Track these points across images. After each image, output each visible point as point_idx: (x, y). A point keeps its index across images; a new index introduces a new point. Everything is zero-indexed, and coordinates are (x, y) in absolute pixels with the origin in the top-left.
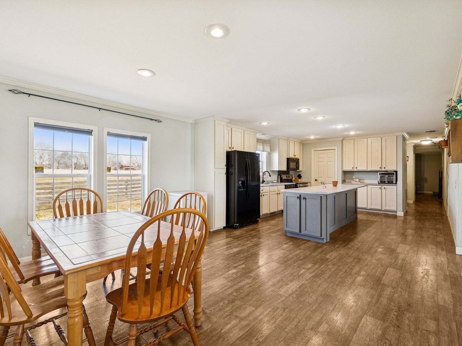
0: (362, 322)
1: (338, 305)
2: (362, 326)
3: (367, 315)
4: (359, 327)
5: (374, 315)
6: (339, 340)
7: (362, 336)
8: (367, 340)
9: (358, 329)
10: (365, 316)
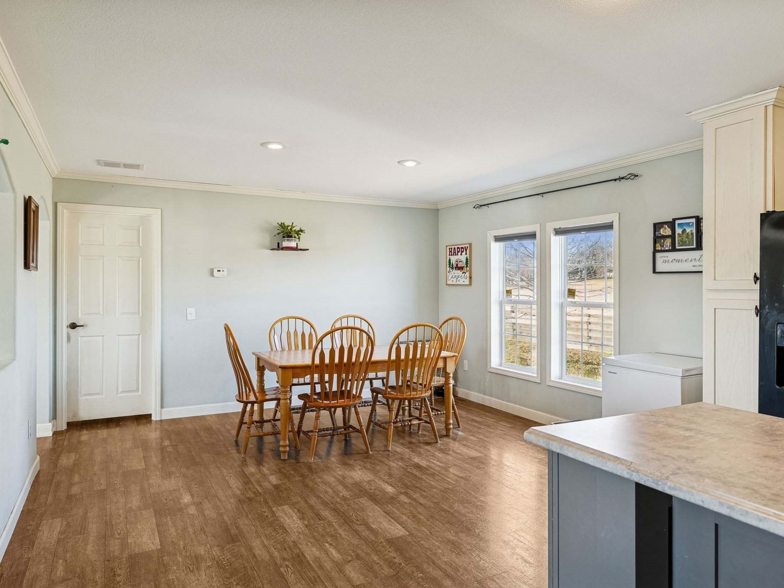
0: (157, 538)
1: (204, 537)
2: (154, 534)
3: (158, 550)
4: (157, 532)
5: (148, 555)
6: (167, 511)
7: (147, 526)
8: (140, 526)
9: (156, 529)
10: (159, 547)
